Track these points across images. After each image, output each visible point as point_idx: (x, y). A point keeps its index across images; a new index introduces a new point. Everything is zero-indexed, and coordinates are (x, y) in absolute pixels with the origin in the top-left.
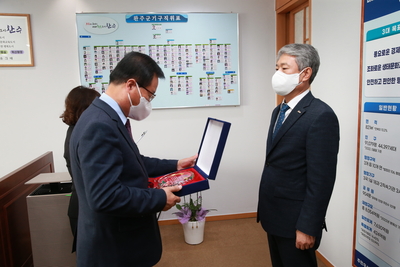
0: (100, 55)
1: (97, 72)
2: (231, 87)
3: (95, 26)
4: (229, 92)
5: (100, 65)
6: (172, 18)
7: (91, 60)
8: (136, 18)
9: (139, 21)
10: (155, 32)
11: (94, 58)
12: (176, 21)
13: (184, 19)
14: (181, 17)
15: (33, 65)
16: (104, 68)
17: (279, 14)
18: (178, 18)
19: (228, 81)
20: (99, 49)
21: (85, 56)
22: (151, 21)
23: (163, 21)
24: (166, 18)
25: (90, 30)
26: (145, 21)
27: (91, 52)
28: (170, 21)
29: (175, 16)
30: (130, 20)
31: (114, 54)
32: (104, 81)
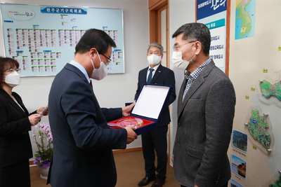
0: (21, 36)
1: (18, 48)
2: (118, 60)
3: (16, 14)
4: (117, 64)
5: (21, 43)
6: (76, 11)
7: (14, 39)
8: (48, 10)
9: (51, 12)
10: (63, 20)
11: (16, 37)
12: (78, 13)
13: (84, 12)
14: (82, 10)
16: (24, 45)
17: (151, 11)
18: (80, 11)
19: (116, 57)
20: (20, 31)
21: (9, 36)
22: (60, 12)
23: (69, 12)
24: (71, 11)
26: (55, 12)
27: (13, 33)
28: (74, 13)
29: (78, 10)
30: (44, 11)
31: (32, 36)
32: (24, 54)
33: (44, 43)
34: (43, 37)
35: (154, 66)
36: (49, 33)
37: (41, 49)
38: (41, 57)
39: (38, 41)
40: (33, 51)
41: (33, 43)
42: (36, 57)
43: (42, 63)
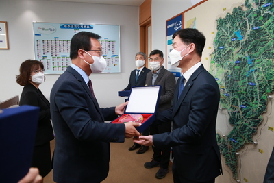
0: (46, 45)
1: (44, 54)
2: (116, 63)
3: (43, 29)
4: (115, 65)
5: (46, 50)
6: (85, 27)
7: (41, 47)
8: (66, 26)
9: (67, 28)
11: (42, 46)
12: (87, 28)
13: (91, 28)
14: (90, 26)
15: (8, 49)
16: (48, 52)
19: (114, 60)
20: (45, 42)
21: (38, 45)
22: (74, 28)
23: (80, 28)
24: (82, 27)
25: (40, 32)
26: (70, 28)
27: (41, 43)
29: (87, 26)
30: (62, 27)
31: (54, 45)
32: (48, 58)
33: (62, 50)
34: (62, 45)
35: (140, 67)
36: (65, 43)
37: (60, 55)
38: (60, 60)
39: (58, 48)
40: (54, 56)
41: (54, 50)
42: (56, 60)
43: (60, 65)
